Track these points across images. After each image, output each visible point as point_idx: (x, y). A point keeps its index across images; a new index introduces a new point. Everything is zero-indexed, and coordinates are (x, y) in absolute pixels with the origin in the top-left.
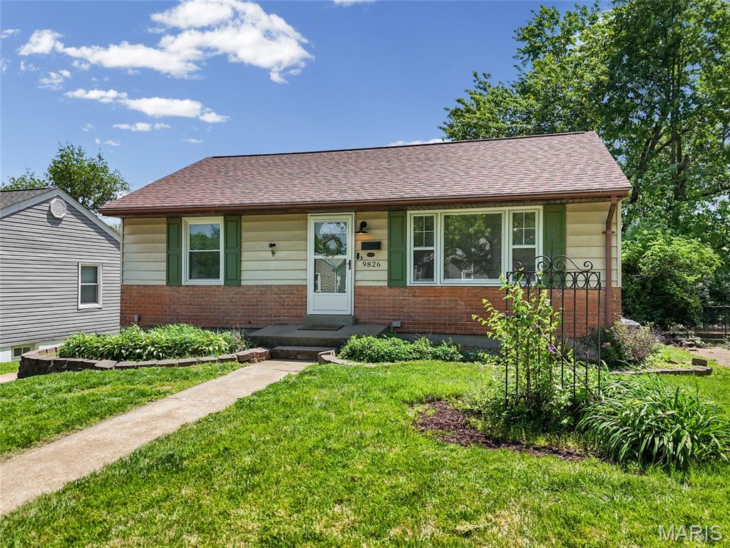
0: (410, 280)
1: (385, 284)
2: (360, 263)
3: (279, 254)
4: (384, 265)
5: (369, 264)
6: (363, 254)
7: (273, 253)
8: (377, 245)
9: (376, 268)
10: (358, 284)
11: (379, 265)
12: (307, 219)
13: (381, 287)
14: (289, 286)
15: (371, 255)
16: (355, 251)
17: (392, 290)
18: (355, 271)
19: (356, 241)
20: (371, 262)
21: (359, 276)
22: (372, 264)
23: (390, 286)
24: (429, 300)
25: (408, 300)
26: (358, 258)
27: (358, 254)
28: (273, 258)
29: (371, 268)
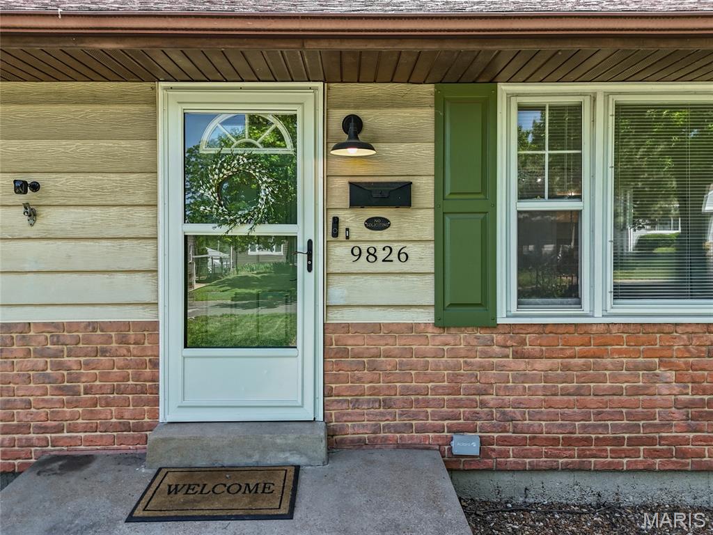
0: (507, 307)
1: (427, 317)
2: (341, 251)
3: (52, 218)
4: (423, 257)
5: (372, 254)
6: (353, 220)
7: (32, 214)
8: (400, 195)
9: (396, 266)
10: (337, 317)
11: (403, 256)
12: (153, 102)
13: (411, 328)
14: (93, 326)
15: (377, 224)
16: (327, 210)
17: (446, 337)
18: (327, 275)
19: (328, 177)
20: (379, 246)
21: (338, 293)
22: (381, 255)
23: (441, 323)
24: (566, 368)
25: (501, 367)
26: (335, 234)
27: (336, 221)
28: (31, 232)
29: (380, 266)
